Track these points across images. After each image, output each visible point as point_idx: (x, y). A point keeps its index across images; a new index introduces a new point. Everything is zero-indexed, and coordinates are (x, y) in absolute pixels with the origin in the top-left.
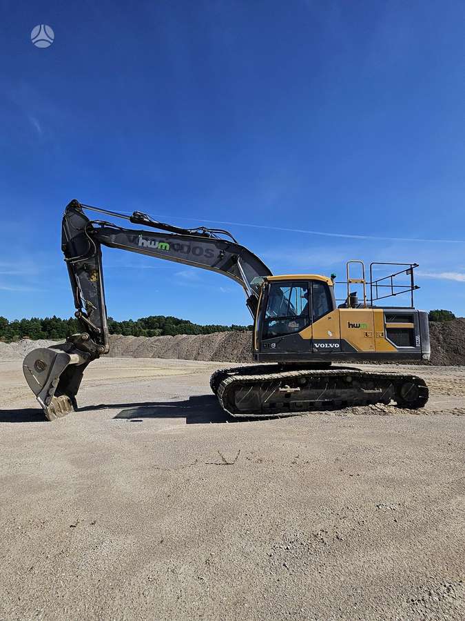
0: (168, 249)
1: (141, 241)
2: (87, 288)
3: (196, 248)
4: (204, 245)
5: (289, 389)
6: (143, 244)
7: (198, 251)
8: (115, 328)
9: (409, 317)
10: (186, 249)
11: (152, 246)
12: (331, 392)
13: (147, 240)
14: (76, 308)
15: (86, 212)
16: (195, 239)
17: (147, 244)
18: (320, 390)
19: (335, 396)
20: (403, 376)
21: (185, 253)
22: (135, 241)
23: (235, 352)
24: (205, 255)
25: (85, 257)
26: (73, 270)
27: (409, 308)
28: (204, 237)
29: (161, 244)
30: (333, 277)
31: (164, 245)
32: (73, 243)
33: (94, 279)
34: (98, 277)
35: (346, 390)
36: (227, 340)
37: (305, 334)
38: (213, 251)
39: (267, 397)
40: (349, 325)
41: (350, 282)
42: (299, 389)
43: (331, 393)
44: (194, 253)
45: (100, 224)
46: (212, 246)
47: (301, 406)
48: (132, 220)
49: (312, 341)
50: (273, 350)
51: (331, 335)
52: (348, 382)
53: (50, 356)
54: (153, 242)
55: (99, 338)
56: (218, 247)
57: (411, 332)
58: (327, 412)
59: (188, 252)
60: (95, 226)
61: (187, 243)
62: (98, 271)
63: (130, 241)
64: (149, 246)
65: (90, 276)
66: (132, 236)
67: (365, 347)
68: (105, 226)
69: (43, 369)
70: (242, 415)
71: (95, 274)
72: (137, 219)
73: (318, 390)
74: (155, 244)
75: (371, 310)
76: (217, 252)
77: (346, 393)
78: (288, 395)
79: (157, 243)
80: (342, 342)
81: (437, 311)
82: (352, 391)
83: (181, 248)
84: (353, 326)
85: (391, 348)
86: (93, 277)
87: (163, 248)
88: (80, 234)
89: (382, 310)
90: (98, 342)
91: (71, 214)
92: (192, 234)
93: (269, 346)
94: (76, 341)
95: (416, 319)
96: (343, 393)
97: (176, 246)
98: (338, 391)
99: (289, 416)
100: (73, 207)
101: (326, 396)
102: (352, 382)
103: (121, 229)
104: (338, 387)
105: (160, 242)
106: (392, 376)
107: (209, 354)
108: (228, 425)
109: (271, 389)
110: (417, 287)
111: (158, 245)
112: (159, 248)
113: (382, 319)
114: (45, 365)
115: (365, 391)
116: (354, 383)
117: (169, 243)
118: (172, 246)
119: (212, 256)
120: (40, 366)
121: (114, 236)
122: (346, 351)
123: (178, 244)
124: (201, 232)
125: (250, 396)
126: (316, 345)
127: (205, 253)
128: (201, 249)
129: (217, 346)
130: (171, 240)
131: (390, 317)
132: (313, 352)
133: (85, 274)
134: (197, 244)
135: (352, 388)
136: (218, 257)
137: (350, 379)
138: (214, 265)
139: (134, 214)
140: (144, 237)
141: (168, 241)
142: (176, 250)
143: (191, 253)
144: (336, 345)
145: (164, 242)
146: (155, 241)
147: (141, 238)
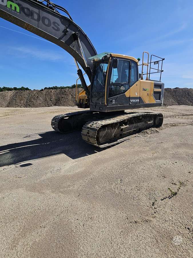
0: (18, 10)
3: (44, 18)
5: (124, 127)
7: (46, 22)
11: (1, 3)
19: (138, 127)
21: (35, 20)
24: (53, 27)
27: (159, 81)
28: (50, 9)
29: (10, 2)
30: (139, 60)
31: (14, 4)
35: (141, 123)
37: (127, 94)
38: (58, 25)
39: (115, 131)
40: (143, 89)
41: (144, 64)
42: (128, 126)
43: (136, 126)
44: (43, 22)
46: (58, 20)
47: (126, 134)
49: (130, 98)
50: (114, 104)
51: (137, 95)
52: (140, 119)
56: (62, 23)
57: (160, 93)
59: (38, 20)
61: (36, 10)
67: (147, 101)
73: (132, 125)
74: (3, 1)
75: (150, 81)
76: (62, 27)
77: (141, 124)
78: (122, 130)
80: (140, 98)
82: (143, 123)
85: (154, 101)
87: (13, 8)
89: (153, 82)
93: (111, 101)
95: (162, 88)
96: (140, 125)
97: (26, 10)
98: (139, 124)
99: (123, 141)
101: (135, 128)
102: (142, 118)
107: (5, 104)
109: (115, 128)
110: (163, 71)
111: (7, 3)
112: (9, 6)
113: (153, 86)
115: (148, 123)
117: (19, 4)
118: (22, 9)
119: (58, 30)
122: (141, 104)
123: (28, 9)
125: (107, 133)
126: (131, 100)
127: (52, 25)
128: (49, 20)
129: (9, 98)
130: (19, 1)
131: (155, 85)
132: (130, 104)
134: (44, 14)
135: (142, 121)
136: (63, 32)
137: (141, 118)
138: (60, 39)
141: (17, 2)
142: (27, 15)
143: (41, 21)
144: (138, 100)
145: (13, 2)
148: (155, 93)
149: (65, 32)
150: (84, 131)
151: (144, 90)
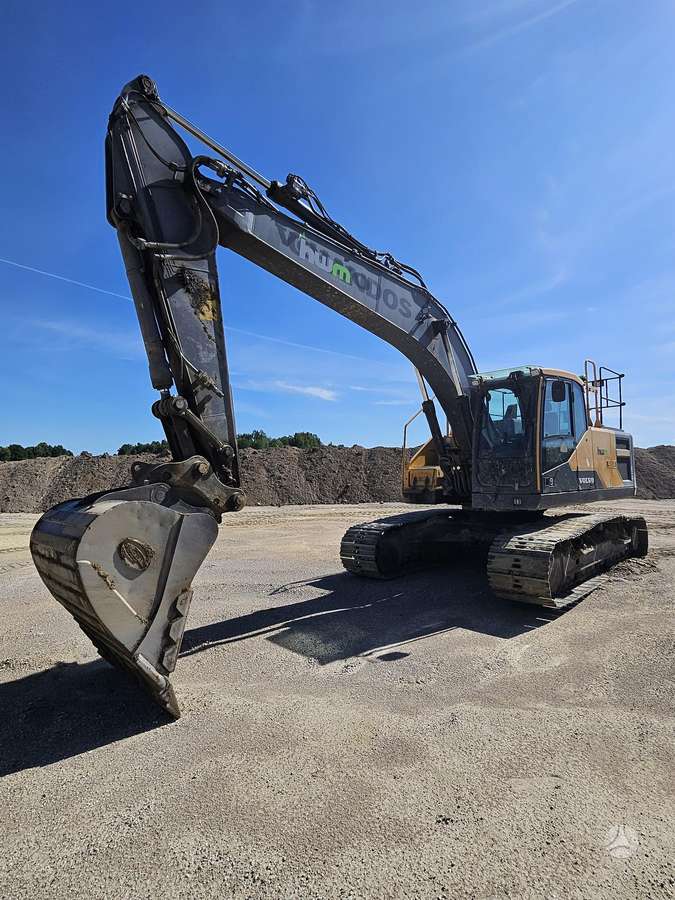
0: (348, 280)
1: (304, 248)
3: (388, 292)
4: (398, 291)
6: (307, 255)
7: (390, 300)
10: (374, 290)
11: (322, 266)
13: (315, 249)
17: (314, 257)
19: (602, 552)
21: (372, 296)
24: (400, 310)
28: (397, 273)
29: (338, 266)
31: (343, 269)
32: (149, 200)
33: (208, 315)
34: (217, 311)
37: (572, 463)
40: (598, 450)
43: (600, 550)
44: (386, 301)
45: (221, 172)
46: (408, 295)
47: (584, 575)
49: (577, 474)
50: (552, 490)
51: (589, 465)
53: (162, 526)
54: (324, 258)
56: (415, 300)
57: (628, 463)
59: (378, 297)
61: (375, 277)
62: (216, 297)
63: (284, 242)
64: (317, 265)
65: (197, 306)
66: (288, 231)
67: (607, 483)
69: (143, 568)
71: (209, 302)
73: (597, 547)
74: (327, 264)
75: (605, 430)
76: (414, 309)
77: (607, 547)
78: (578, 561)
79: (331, 262)
80: (595, 475)
83: (367, 284)
85: (620, 483)
86: (204, 308)
87: (342, 277)
88: (166, 180)
89: (613, 432)
90: (227, 481)
93: (548, 482)
94: (176, 478)
97: (360, 278)
98: (603, 545)
101: (601, 555)
105: (336, 261)
109: (566, 555)
111: (333, 267)
112: (335, 273)
113: (615, 443)
114: (147, 552)
115: (625, 542)
117: (350, 269)
118: (355, 276)
119: (408, 315)
120: (134, 559)
121: (251, 217)
123: (364, 277)
126: (580, 480)
127: (400, 306)
128: (394, 296)
130: (351, 263)
131: (617, 441)
132: (579, 491)
133: (185, 298)
134: (387, 284)
136: (416, 318)
137: (601, 528)
138: (412, 332)
139: (290, 180)
140: (309, 240)
141: (348, 264)
142: (361, 288)
143: (381, 299)
144: (591, 480)
145: (342, 265)
146: (327, 255)
147: (303, 242)
148: (621, 460)
150: (499, 563)
151: (601, 452)
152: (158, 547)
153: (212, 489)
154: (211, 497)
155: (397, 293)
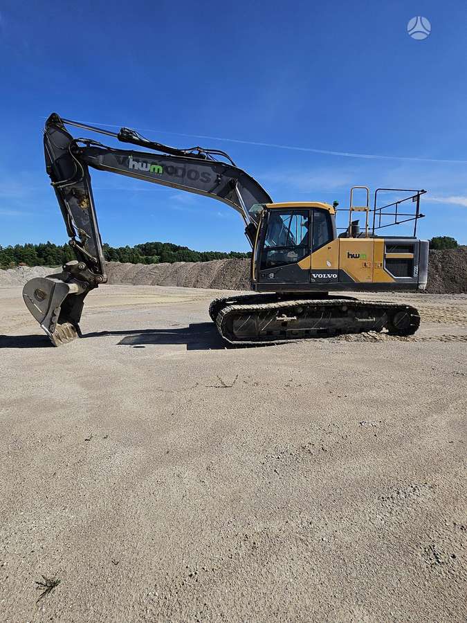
0: (161, 172)
1: (132, 163)
2: (78, 215)
3: (191, 171)
4: (200, 168)
5: (286, 318)
6: (134, 166)
7: (193, 175)
8: (112, 255)
9: (409, 247)
10: (180, 172)
11: (144, 169)
12: (326, 320)
13: (138, 161)
14: (70, 236)
15: (68, 128)
16: (189, 161)
17: (138, 166)
18: (316, 319)
19: (329, 324)
20: (397, 306)
21: (179, 177)
22: (125, 163)
23: (234, 279)
24: (202, 180)
25: (73, 180)
26: (62, 196)
27: (411, 238)
28: (199, 159)
29: (154, 166)
30: (336, 204)
31: (157, 167)
32: (58, 165)
33: (85, 205)
34: (88, 203)
35: (341, 319)
36: (226, 268)
37: (304, 264)
38: (209, 175)
39: (264, 325)
40: (349, 255)
41: (353, 210)
42: (295, 318)
43: (326, 322)
44: (189, 177)
45: (85, 143)
46: (209, 169)
47: (297, 334)
48: (121, 138)
49: (310, 272)
50: (272, 281)
51: (329, 265)
52: (344, 312)
53: (49, 286)
54: (145, 164)
55: (95, 267)
56: (214, 171)
57: (410, 263)
58: (321, 339)
59: (183, 176)
60: (80, 145)
61: (182, 165)
62: (88, 197)
63: (120, 163)
64: (141, 169)
65: (80, 202)
66: (121, 157)
67: (363, 278)
68: (91, 145)
69: (43, 299)
70: (240, 342)
71: (85, 200)
72: (125, 137)
73: (313, 319)
74: (146, 167)
75: (372, 240)
76: (213, 176)
77: (340, 321)
78: (285, 324)
79: (149, 165)
80: (340, 272)
81: (440, 238)
82: (346, 319)
83: (175, 171)
84: (353, 256)
85: (390, 279)
86: (83, 203)
87: (156, 171)
88: (64, 155)
89: (383, 240)
90: (95, 272)
91: (53, 130)
92: (187, 155)
93: (267, 276)
94: (72, 270)
95: (417, 250)
96: (338, 322)
97: (169, 169)
98: (333, 320)
99: (284, 343)
100: (54, 122)
101: (321, 325)
102: (347, 311)
103: (108, 148)
104: (333, 317)
105: (152, 164)
106: (386, 306)
107: (208, 282)
108: (226, 352)
109: (268, 318)
110: (421, 216)
111: (150, 168)
112: (152, 171)
113: (382, 248)
114: (45, 294)
115: (359, 320)
116: (349, 312)
117: (162, 166)
118: (165, 168)
119: (208, 180)
120: (40, 296)
121: (101, 157)
122: (344, 281)
123: (172, 167)
124: (196, 152)
125: (248, 324)
126: (314, 275)
127: (201, 177)
128: (197, 172)
130: (163, 162)
131: (390, 247)
132: (310, 282)
133: (74, 200)
134: (192, 167)
135: (347, 317)
136: (215, 182)
137: (345, 309)
138: (210, 191)
139: (122, 131)
140: (135, 158)
141: (161, 163)
142: (170, 173)
143: (186, 176)
144: (335, 276)
145: (156, 164)
146: (146, 163)
147: (131, 160)
149: (217, 181)
152: (48, 293)
153: (89, 275)
154: (87, 278)
155: (198, 170)
